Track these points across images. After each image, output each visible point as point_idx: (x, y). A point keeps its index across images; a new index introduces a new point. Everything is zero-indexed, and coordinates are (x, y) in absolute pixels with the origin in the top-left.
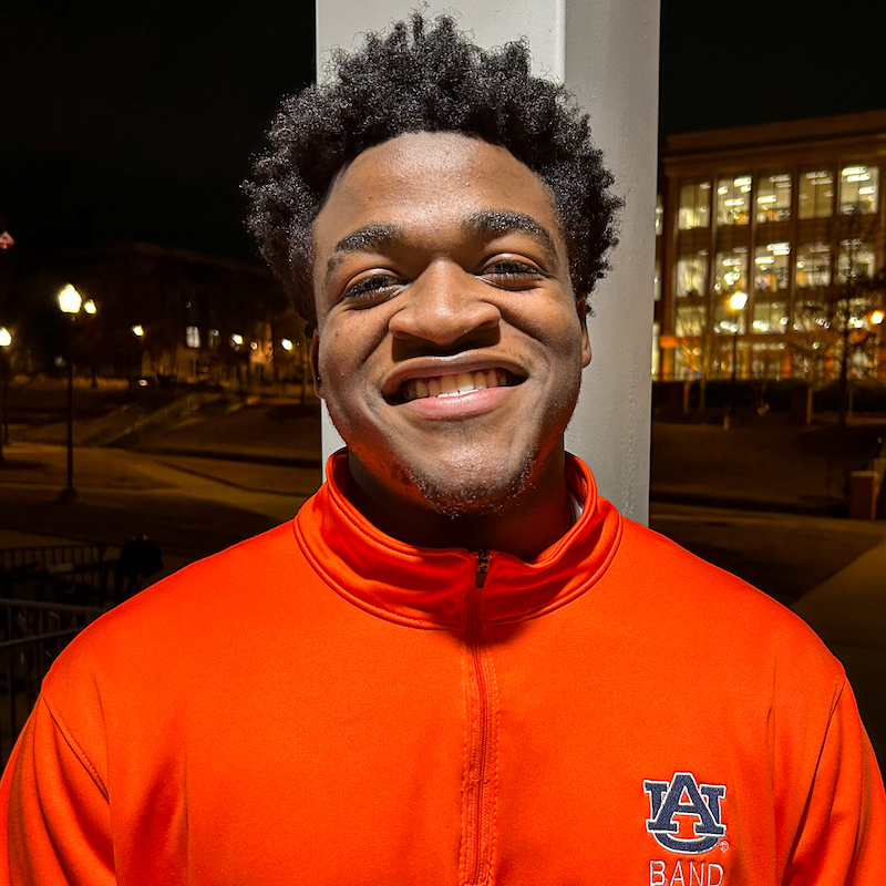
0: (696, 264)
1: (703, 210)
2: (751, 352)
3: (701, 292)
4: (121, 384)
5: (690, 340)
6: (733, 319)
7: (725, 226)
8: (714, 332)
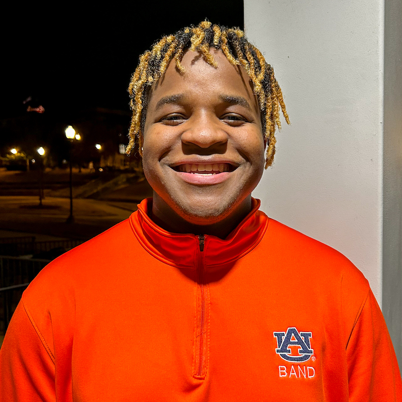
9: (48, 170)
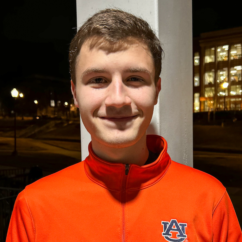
0: (211, 74)
1: (213, 57)
2: (230, 102)
3: (213, 83)
4: (31, 118)
5: (210, 98)
6: (224, 91)
7: (220, 61)
8: (218, 96)
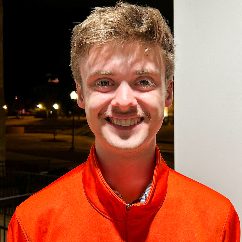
9: (60, 118)
